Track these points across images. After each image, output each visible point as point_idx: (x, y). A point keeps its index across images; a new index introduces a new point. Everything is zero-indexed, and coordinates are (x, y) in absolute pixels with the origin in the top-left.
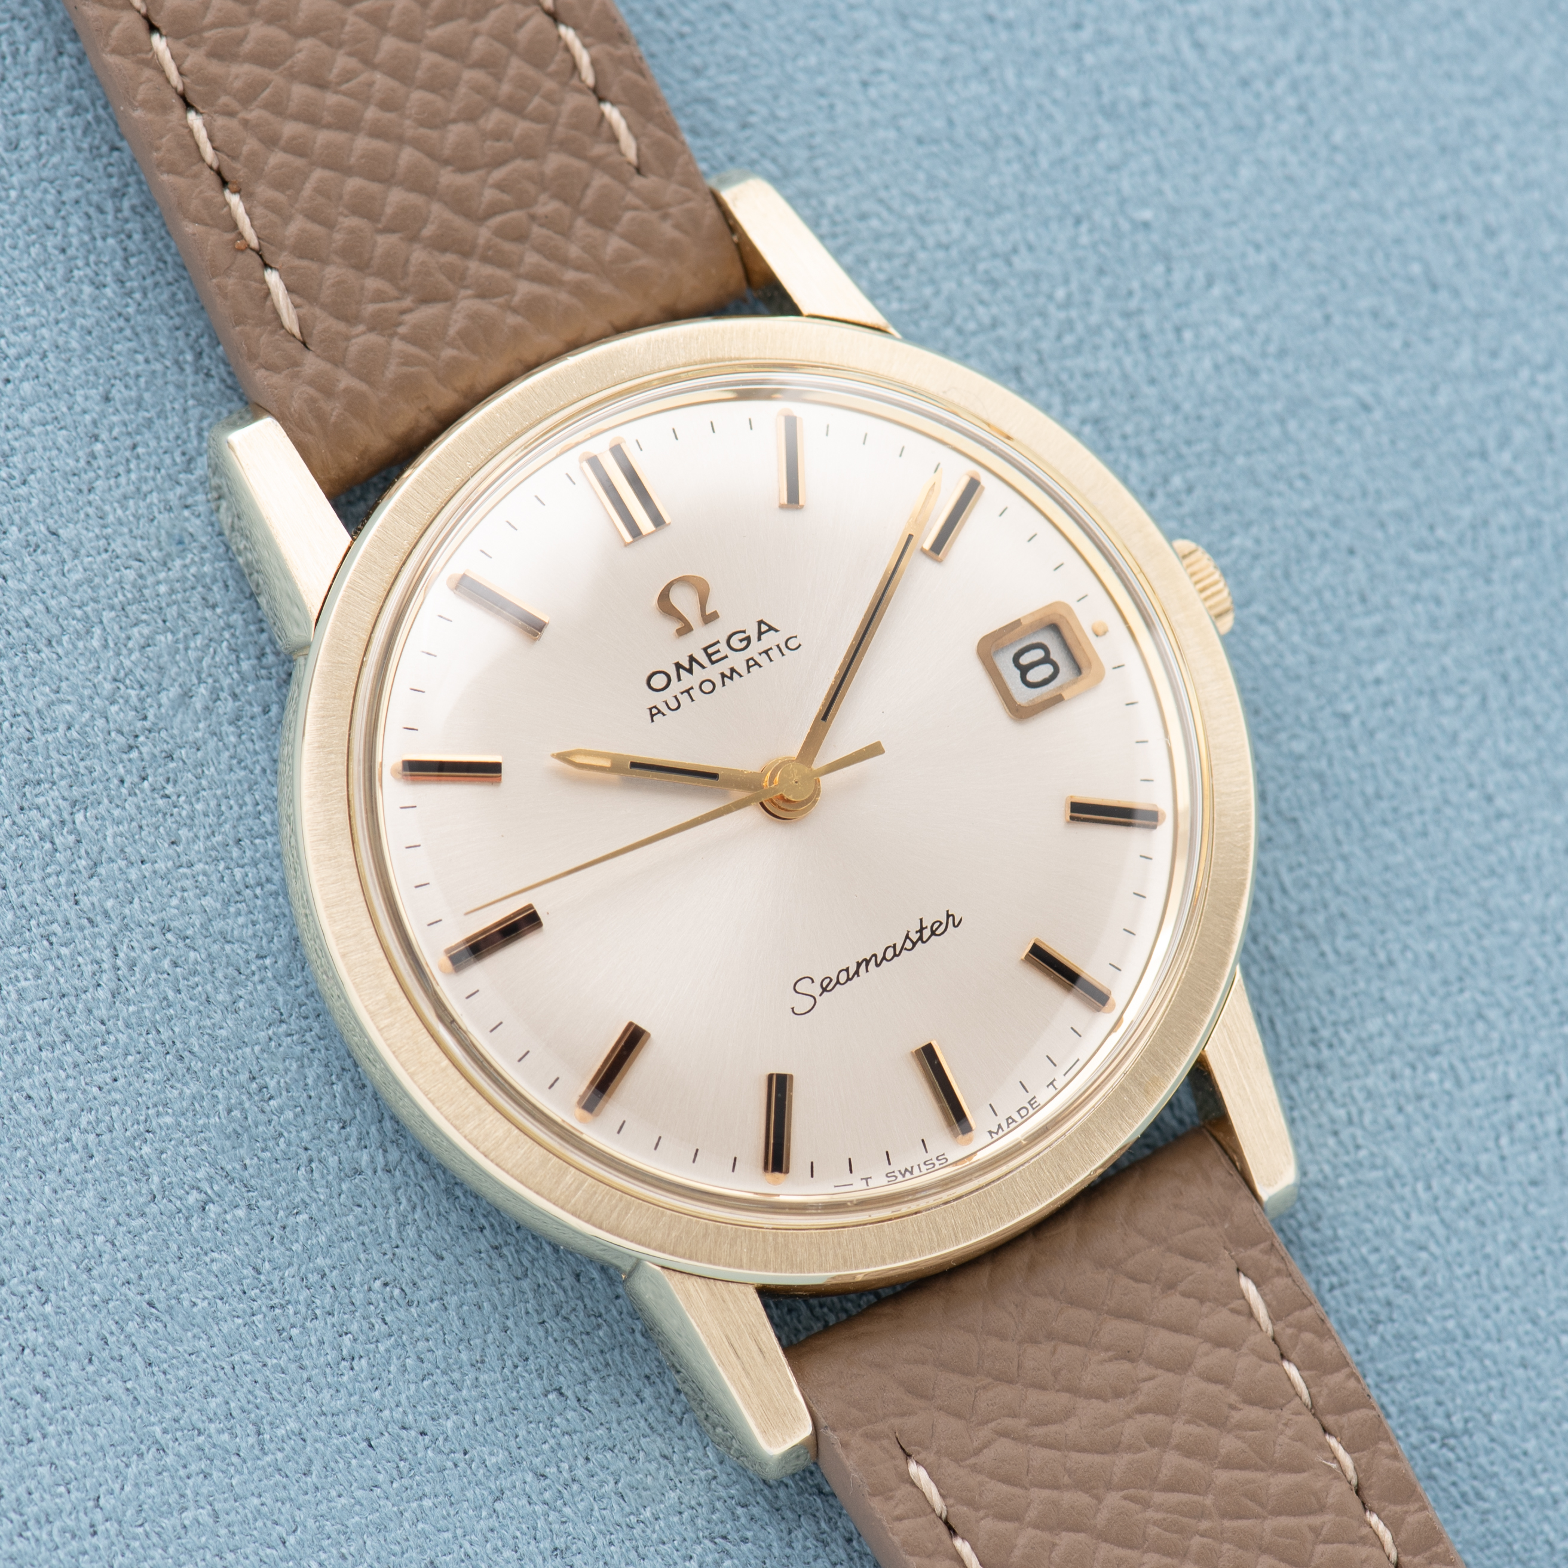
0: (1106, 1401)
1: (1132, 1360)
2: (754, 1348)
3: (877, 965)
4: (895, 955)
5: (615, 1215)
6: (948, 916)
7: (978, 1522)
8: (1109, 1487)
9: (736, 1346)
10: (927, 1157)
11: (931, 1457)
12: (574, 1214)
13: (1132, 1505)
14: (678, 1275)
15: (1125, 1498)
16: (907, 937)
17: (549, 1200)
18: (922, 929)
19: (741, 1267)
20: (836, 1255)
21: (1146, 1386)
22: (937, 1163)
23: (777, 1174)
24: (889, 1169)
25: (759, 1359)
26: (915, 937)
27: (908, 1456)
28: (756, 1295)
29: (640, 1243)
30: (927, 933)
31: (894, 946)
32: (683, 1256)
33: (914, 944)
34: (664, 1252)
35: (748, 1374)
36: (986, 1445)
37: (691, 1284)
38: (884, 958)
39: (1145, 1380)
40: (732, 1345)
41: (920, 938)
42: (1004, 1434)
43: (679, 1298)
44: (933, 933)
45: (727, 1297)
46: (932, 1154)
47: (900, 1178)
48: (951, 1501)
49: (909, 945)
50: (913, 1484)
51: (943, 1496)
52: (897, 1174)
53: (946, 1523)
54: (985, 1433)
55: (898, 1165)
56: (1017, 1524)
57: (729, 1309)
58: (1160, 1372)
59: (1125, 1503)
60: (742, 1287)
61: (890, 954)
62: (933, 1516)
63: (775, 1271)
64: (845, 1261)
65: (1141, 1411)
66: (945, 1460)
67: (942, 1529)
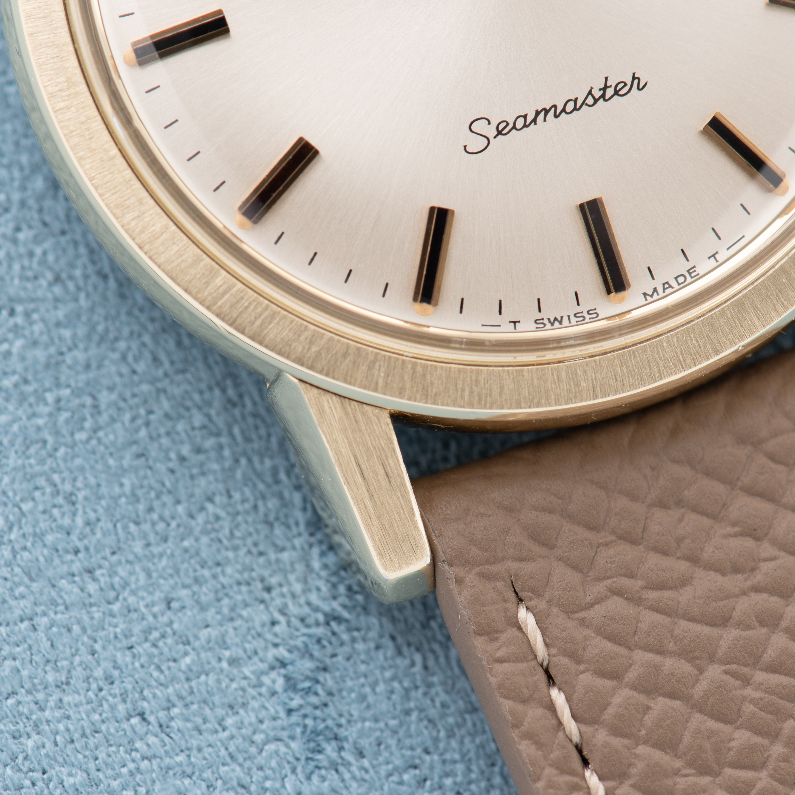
0: (724, 575)
1: (758, 539)
2: (381, 472)
3: (556, 116)
4: (575, 109)
5: (258, 322)
6: (634, 78)
7: (577, 675)
8: (712, 659)
9: (363, 467)
10: (578, 309)
11: (542, 605)
12: (218, 315)
13: (732, 681)
14: (315, 390)
15: (727, 672)
16: (590, 93)
17: (196, 298)
18: (604, 89)
19: (376, 390)
20: (471, 392)
21: (766, 567)
22: (587, 317)
23: (425, 305)
24: (539, 316)
25: (384, 483)
26: (597, 94)
27: (521, 600)
28: (389, 421)
29: (280, 353)
30: (610, 92)
31: (576, 100)
32: (321, 372)
33: (596, 101)
34: (302, 365)
35: (371, 496)
36: (598, 601)
37: (327, 401)
38: (564, 110)
39: (765, 560)
40: (359, 466)
41: (603, 96)
42: (617, 592)
43: (313, 412)
44: (616, 93)
45: (359, 416)
46: (584, 308)
47: (548, 326)
48: (554, 651)
49: (590, 101)
50: (520, 628)
51: (547, 645)
52: (546, 321)
53: (547, 671)
54: (600, 588)
55: (548, 313)
56: (615, 683)
57: (360, 431)
58: (782, 554)
59: (726, 677)
60: (377, 411)
61: (570, 107)
62: (534, 663)
63: (409, 399)
64: (480, 399)
65: (757, 589)
66: (555, 610)
67: (541, 677)
